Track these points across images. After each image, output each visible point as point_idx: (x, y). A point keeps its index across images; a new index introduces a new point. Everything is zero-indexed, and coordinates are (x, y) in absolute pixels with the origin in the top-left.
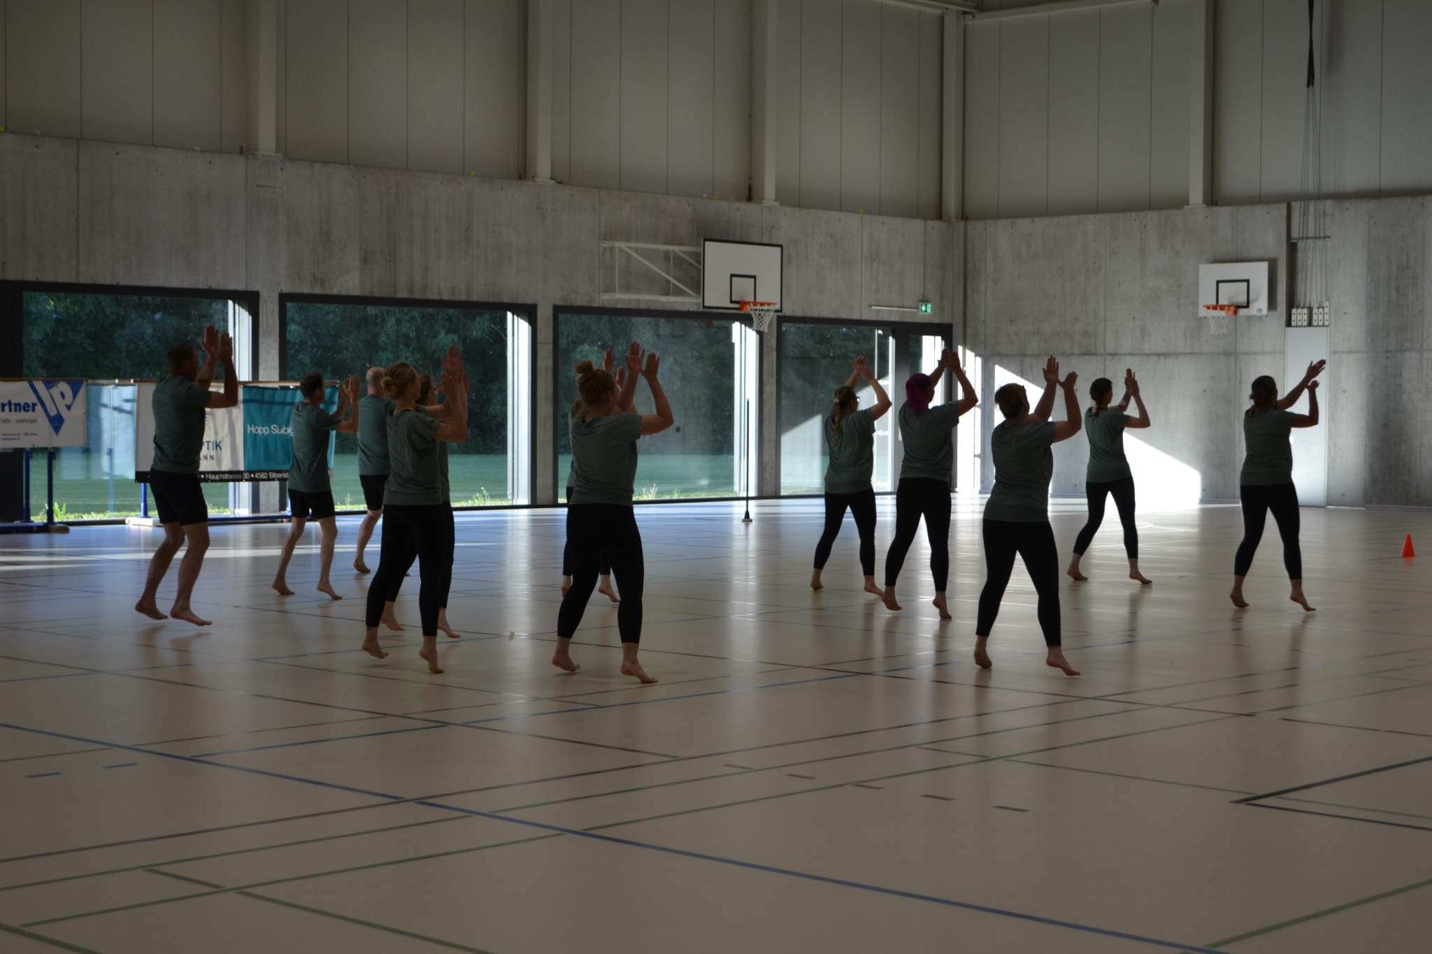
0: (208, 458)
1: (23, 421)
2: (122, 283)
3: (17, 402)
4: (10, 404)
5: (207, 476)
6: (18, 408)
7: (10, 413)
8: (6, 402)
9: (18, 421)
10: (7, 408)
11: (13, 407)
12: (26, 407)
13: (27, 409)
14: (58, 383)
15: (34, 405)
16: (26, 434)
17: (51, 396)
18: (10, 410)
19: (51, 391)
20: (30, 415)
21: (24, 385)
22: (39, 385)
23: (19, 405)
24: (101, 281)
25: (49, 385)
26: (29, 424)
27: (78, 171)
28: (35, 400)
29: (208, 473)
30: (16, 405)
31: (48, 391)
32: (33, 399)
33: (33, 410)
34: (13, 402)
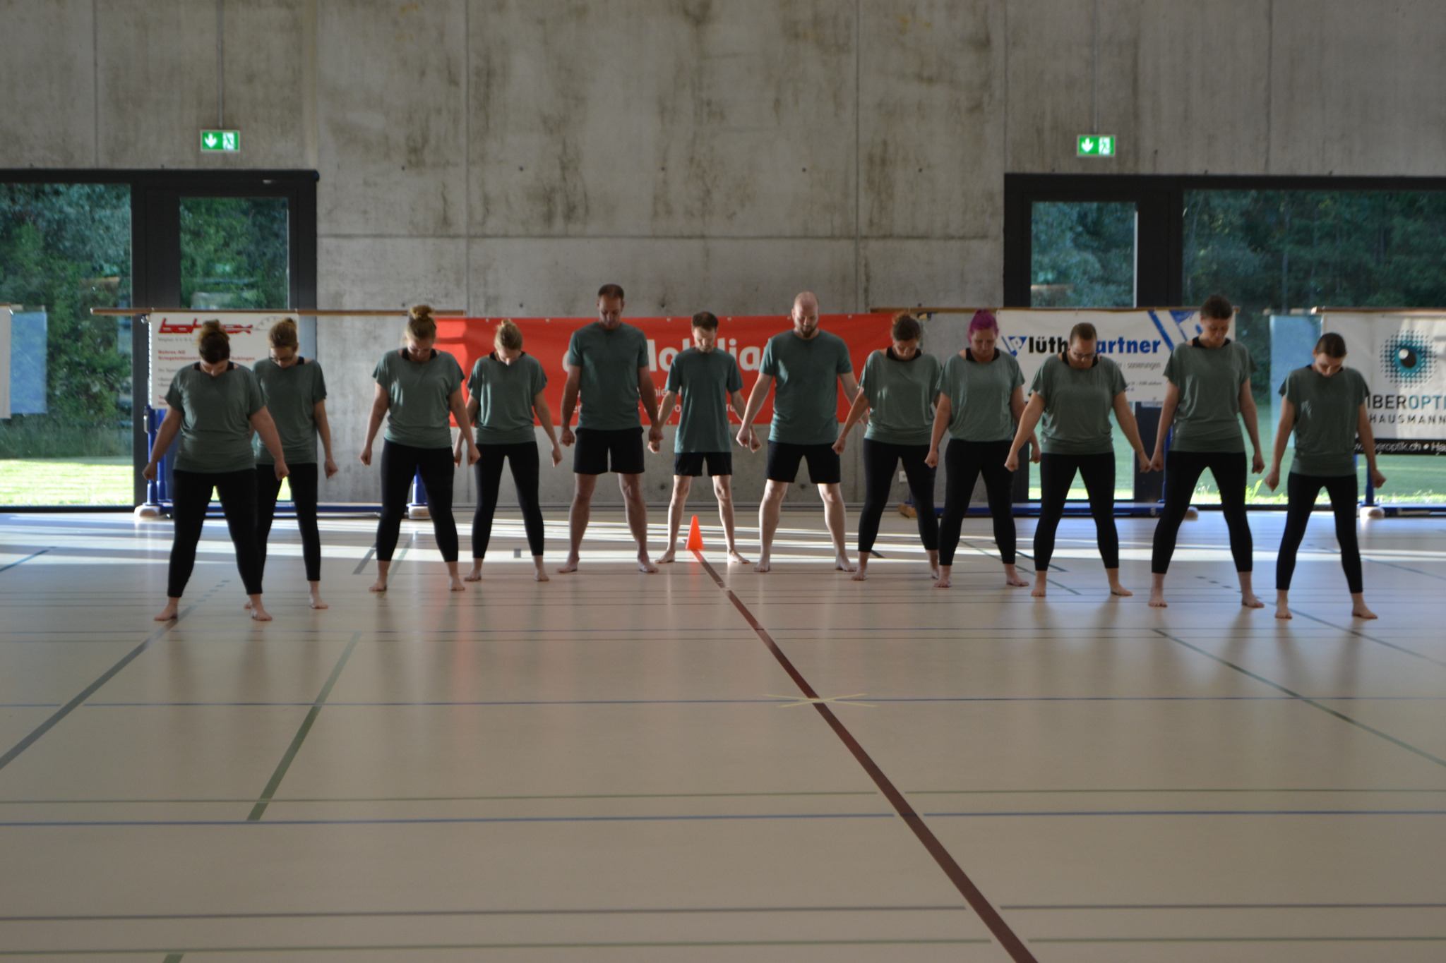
0: (1437, 420)
1: (1139, 365)
2: (1337, 172)
3: (1132, 339)
4: (1121, 341)
5: (1433, 447)
6: (1132, 347)
7: (1121, 355)
8: (1117, 340)
9: (1132, 366)
10: (1116, 348)
11: (1125, 347)
12: (1144, 347)
13: (1145, 349)
14: (1193, 314)
15: (1156, 344)
16: (1145, 383)
17: (1182, 332)
18: (1121, 350)
19: (1183, 324)
20: (1150, 357)
21: (1144, 316)
22: (1164, 316)
23: (1135, 343)
24: (1303, 171)
25: (1179, 317)
26: (1148, 369)
27: (1270, 20)
28: (1158, 337)
29: (1436, 441)
30: (1129, 344)
31: (1178, 324)
32: (1153, 335)
33: (1155, 350)
34: (1126, 340)
